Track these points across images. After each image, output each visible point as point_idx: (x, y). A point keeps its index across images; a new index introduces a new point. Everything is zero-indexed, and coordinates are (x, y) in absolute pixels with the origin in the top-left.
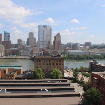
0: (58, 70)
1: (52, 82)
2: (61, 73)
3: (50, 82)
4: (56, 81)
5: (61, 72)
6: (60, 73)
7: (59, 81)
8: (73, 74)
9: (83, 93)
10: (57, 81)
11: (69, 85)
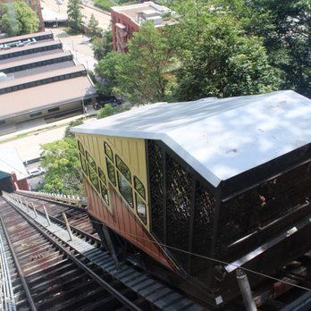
0: (21, 6)
1: (12, 46)
2: (32, 12)
3: (6, 46)
4: (22, 41)
5: (31, 9)
6: (29, 15)
7: (31, 39)
8: (68, 11)
9: (95, 65)
10: (26, 40)
11: (59, 47)
